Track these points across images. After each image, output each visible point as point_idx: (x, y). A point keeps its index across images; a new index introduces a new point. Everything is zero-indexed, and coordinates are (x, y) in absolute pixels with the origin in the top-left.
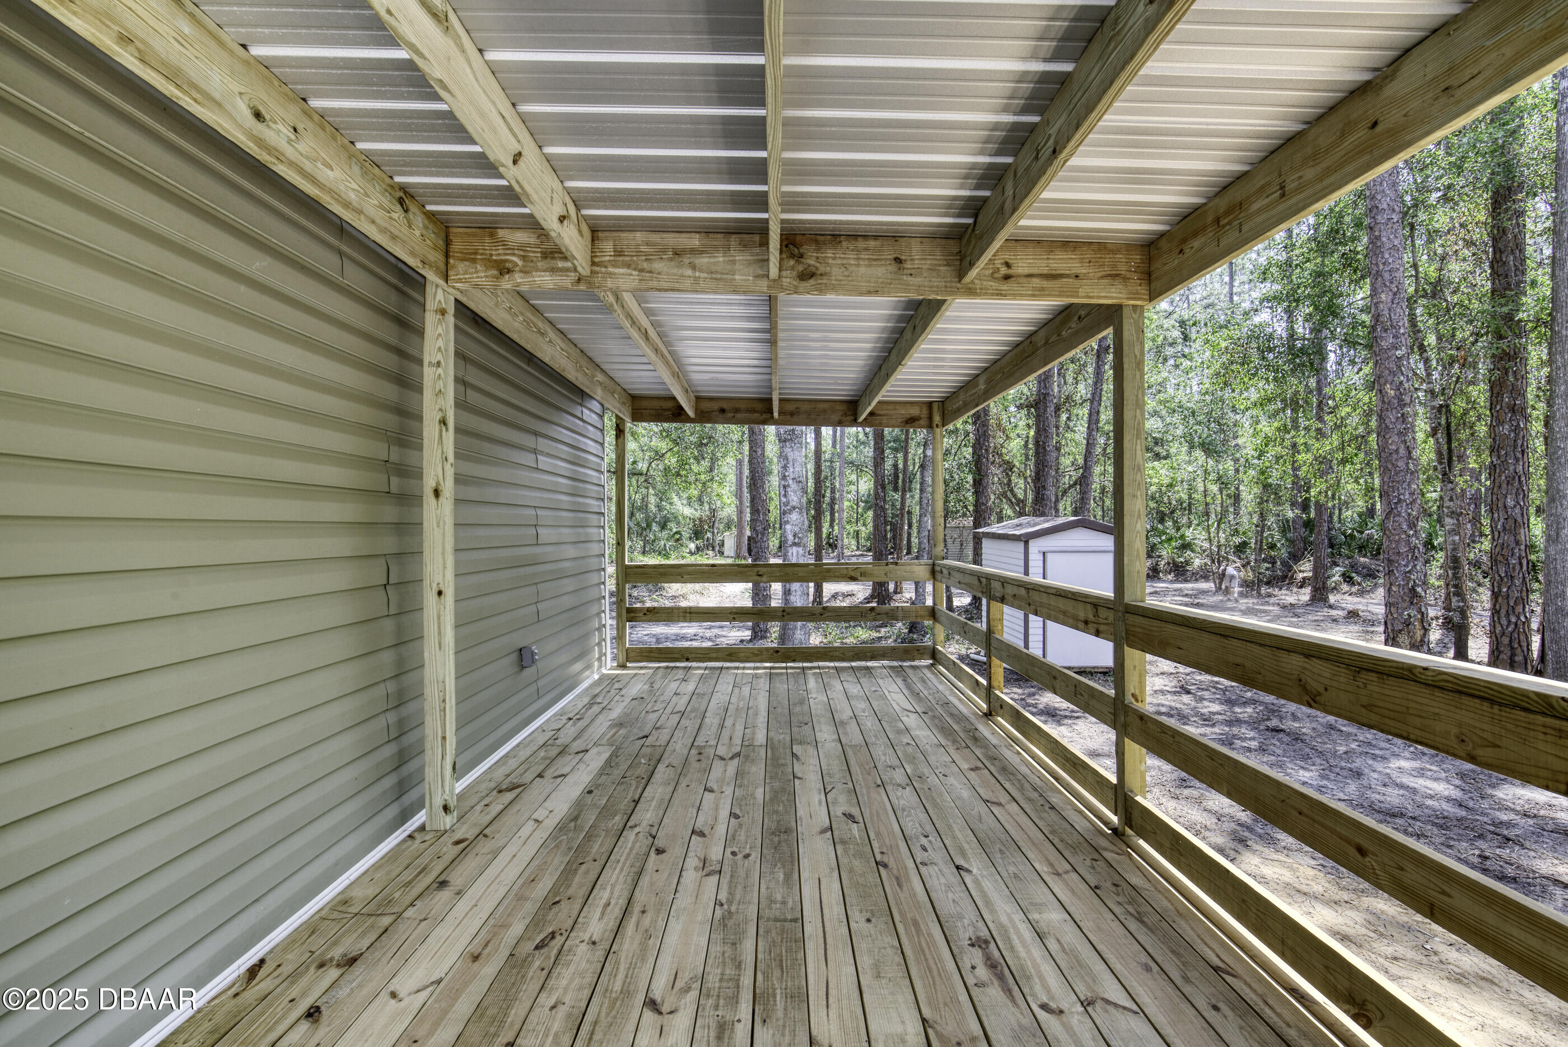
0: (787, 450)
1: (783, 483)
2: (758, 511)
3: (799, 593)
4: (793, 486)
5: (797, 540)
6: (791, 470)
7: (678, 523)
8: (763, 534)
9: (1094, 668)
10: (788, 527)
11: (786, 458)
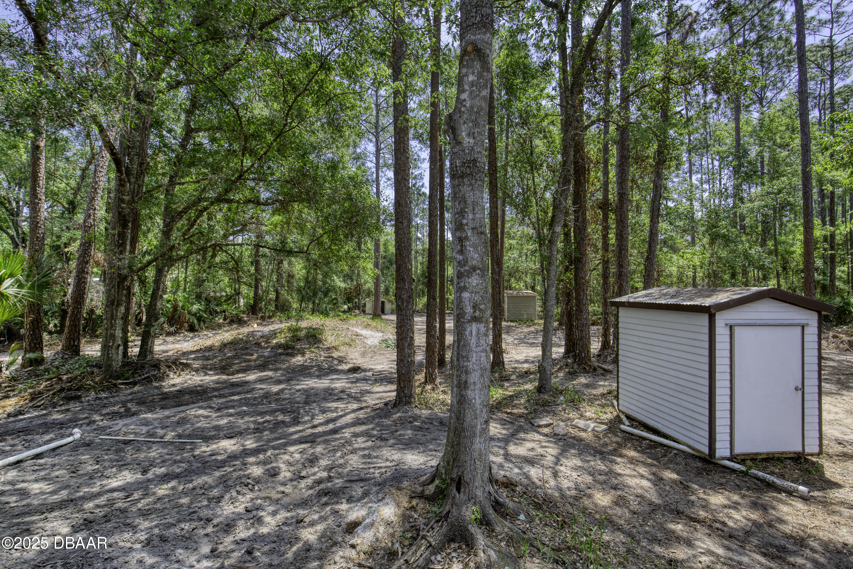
0: (465, 189)
1: (458, 234)
2: (403, 280)
3: (478, 386)
4: (473, 238)
5: (477, 314)
6: (471, 216)
7: (336, 293)
8: (408, 302)
9: (782, 453)
10: (466, 295)
11: (464, 200)
